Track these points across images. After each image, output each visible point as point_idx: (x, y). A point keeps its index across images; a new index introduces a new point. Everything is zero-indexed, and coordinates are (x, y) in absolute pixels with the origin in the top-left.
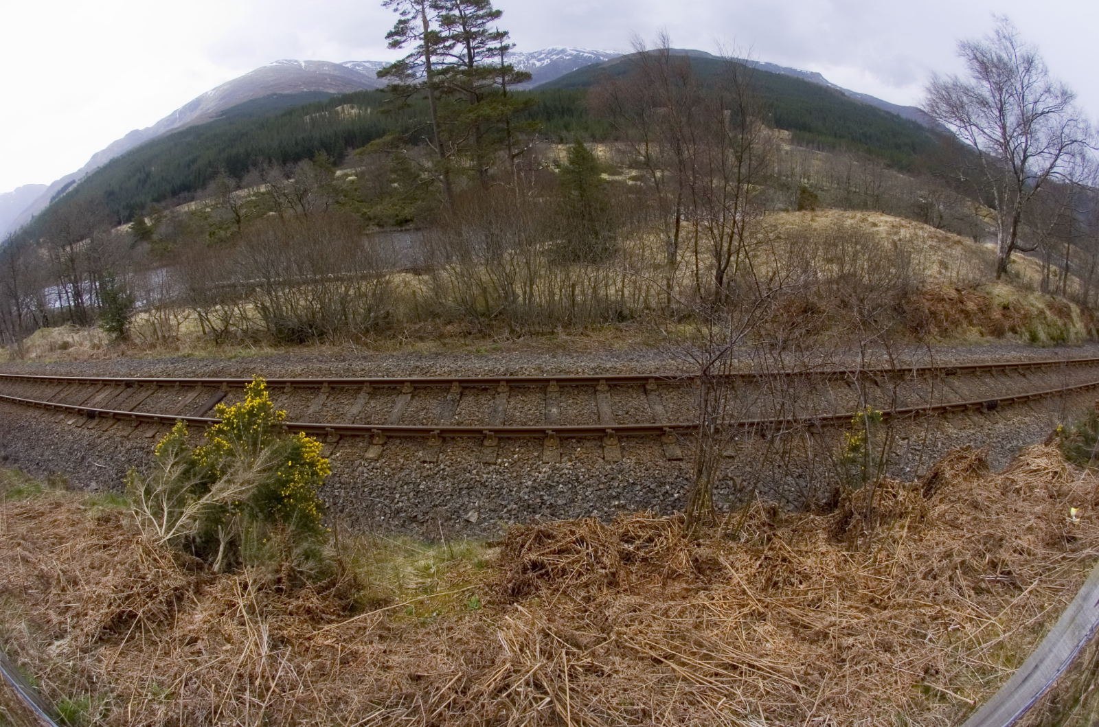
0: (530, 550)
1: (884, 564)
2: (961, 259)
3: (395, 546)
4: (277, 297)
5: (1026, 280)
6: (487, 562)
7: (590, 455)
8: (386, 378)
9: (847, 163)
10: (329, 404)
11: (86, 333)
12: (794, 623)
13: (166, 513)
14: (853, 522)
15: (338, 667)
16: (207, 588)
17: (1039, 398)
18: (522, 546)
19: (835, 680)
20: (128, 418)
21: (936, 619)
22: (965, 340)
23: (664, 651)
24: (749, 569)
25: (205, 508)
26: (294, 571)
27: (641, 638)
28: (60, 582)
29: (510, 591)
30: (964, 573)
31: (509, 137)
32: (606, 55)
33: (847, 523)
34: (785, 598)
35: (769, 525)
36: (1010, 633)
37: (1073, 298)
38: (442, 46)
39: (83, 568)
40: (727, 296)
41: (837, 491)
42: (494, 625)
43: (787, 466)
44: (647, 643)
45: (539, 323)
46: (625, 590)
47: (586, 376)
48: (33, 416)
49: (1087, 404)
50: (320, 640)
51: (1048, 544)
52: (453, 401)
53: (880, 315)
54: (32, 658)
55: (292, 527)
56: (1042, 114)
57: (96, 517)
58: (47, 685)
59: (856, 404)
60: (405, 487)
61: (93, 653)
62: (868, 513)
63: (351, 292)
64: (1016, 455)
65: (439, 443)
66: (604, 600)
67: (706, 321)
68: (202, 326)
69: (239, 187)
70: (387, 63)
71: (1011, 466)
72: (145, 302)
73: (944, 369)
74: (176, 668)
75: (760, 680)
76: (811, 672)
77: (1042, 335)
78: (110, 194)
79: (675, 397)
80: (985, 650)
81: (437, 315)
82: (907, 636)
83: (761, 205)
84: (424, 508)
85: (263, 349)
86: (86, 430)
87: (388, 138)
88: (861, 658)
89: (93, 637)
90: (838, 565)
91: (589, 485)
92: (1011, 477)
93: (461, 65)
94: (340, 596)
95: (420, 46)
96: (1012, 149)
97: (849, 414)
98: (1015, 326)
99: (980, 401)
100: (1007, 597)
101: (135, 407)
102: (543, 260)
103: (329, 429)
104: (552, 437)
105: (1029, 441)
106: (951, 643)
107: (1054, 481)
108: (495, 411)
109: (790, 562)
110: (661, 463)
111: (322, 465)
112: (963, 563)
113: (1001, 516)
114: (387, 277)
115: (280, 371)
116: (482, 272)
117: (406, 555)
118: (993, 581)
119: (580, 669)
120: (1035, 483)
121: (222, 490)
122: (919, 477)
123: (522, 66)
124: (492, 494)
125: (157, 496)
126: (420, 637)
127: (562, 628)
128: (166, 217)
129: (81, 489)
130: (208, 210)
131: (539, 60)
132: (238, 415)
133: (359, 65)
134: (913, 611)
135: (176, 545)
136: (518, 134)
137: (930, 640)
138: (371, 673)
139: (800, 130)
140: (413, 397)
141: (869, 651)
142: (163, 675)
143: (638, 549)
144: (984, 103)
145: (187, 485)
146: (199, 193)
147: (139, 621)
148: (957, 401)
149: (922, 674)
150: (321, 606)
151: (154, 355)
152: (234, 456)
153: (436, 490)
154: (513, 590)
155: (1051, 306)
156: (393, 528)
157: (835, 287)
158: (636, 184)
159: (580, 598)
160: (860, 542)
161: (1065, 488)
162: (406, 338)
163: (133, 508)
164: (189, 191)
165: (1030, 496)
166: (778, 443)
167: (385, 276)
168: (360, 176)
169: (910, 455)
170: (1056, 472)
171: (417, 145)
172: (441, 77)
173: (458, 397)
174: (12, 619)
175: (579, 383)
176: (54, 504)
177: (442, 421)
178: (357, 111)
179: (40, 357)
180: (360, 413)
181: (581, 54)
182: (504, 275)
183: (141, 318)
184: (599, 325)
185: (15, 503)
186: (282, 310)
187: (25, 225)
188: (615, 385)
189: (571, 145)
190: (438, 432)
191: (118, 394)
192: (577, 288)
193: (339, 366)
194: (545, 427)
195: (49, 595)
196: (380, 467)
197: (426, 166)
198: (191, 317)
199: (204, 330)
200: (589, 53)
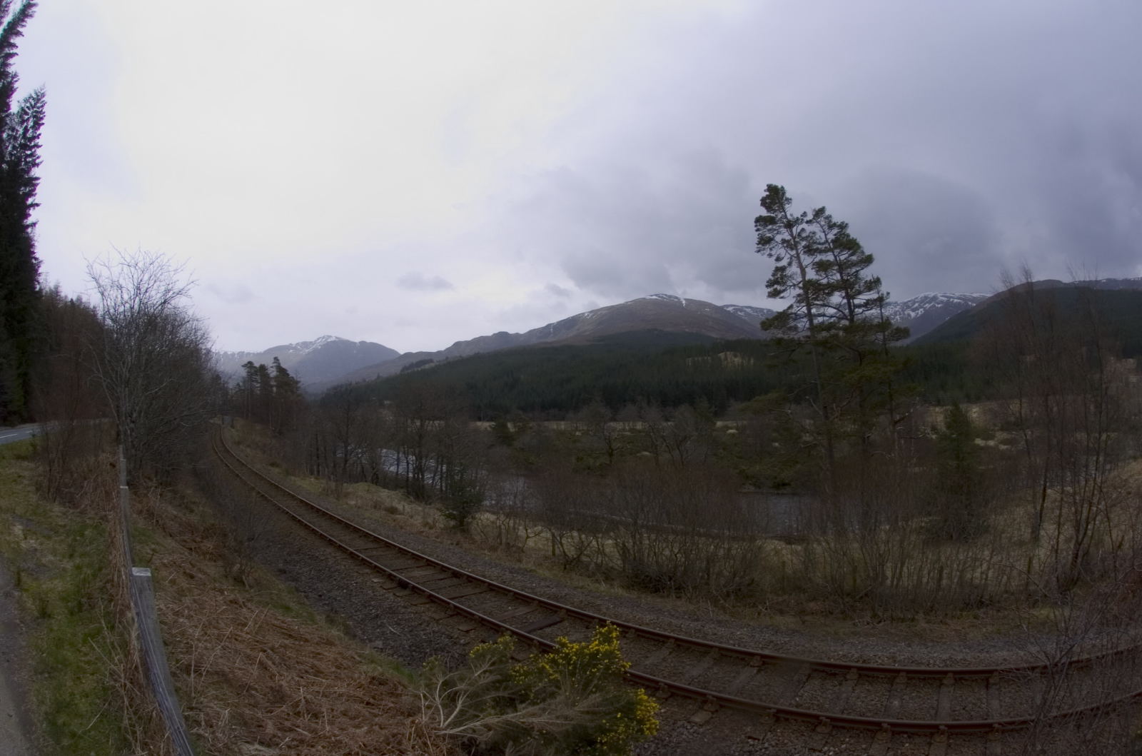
4: (641, 541)
8: (737, 648)
10: (670, 660)
11: (420, 509)
13: (457, 710)
20: (444, 605)
25: (503, 723)
28: (298, 707)
31: (892, 400)
32: (973, 299)
39: (332, 710)
45: (901, 608)
47: (936, 668)
48: (333, 554)
52: (799, 682)
57: (369, 674)
63: (720, 552)
65: (771, 722)
68: (553, 546)
69: (613, 419)
70: (769, 310)
72: (494, 503)
78: (472, 387)
81: (803, 590)
83: (1115, 456)
85: (614, 589)
86: (391, 594)
87: (773, 395)
93: (842, 319)
95: (800, 296)
101: (457, 598)
102: (918, 539)
103: (663, 685)
104: (886, 730)
108: (838, 698)
111: (651, 724)
114: (760, 542)
115: (627, 615)
116: (856, 550)
121: (533, 715)
123: (898, 317)
125: (455, 692)
128: (531, 428)
129: (363, 641)
130: (577, 433)
131: (913, 310)
132: (580, 653)
133: (741, 312)
136: (899, 397)
140: (759, 671)
145: (494, 694)
146: (571, 414)
151: (493, 557)
152: (560, 689)
158: (1007, 449)
162: (766, 609)
163: (422, 691)
164: (560, 410)
167: (757, 541)
168: (742, 430)
171: (801, 405)
172: (824, 334)
173: (804, 679)
174: (214, 699)
175: (926, 676)
176: (324, 639)
177: (782, 700)
178: (740, 361)
179: (359, 508)
180: (699, 676)
181: (951, 300)
182: (877, 555)
183: (487, 517)
184: (959, 613)
185: (277, 615)
186: (643, 555)
187: (367, 380)
188: (961, 679)
189: (948, 407)
190: (775, 711)
191: (442, 579)
192: (945, 571)
193: (691, 625)
194: (882, 720)
195: (276, 709)
196: (703, 733)
197: (807, 427)
198: (542, 535)
199: (554, 552)
200: (958, 298)
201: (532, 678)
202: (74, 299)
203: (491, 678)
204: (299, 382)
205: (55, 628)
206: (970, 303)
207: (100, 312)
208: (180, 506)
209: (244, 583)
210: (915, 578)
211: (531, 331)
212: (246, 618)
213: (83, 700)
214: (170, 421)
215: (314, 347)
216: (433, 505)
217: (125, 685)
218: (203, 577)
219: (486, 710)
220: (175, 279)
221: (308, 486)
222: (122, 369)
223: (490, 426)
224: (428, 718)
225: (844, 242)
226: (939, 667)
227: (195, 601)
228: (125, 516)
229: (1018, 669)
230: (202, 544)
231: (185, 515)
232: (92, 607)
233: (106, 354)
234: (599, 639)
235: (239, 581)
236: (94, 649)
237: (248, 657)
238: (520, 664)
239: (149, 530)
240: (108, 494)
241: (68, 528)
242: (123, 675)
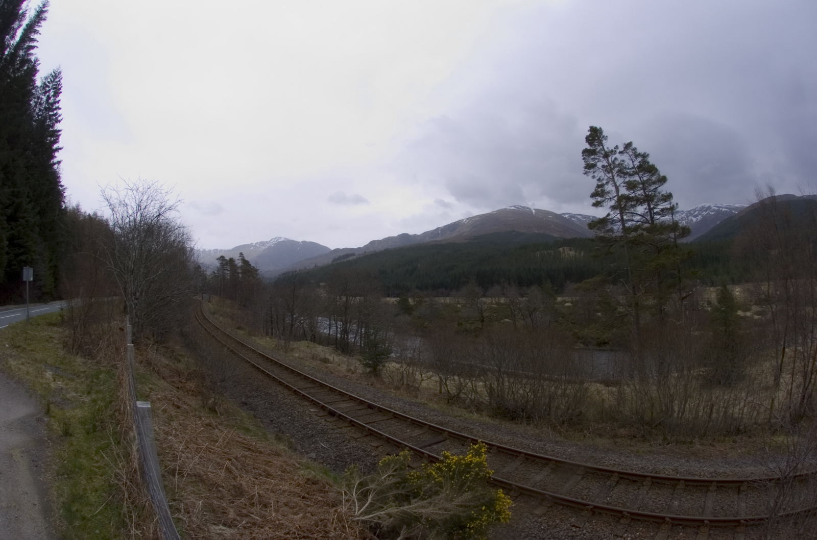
4: (503, 383)
8: (568, 461)
10: (520, 469)
11: (345, 359)
13: (368, 503)
20: (361, 428)
25: (401, 513)
28: (253, 499)
31: (680, 282)
32: (736, 209)
39: (278, 502)
40: (805, 411)
45: (684, 434)
47: (705, 478)
48: (282, 392)
52: (610, 486)
57: (306, 477)
63: (559, 392)
65: (589, 515)
68: (440, 387)
69: (484, 296)
70: (594, 217)
72: (399, 355)
78: (383, 273)
79: (756, 496)
81: (616, 420)
85: (483, 417)
86: (323, 420)
87: (597, 279)
93: (646, 223)
101: (371, 423)
102: (697, 384)
103: (514, 487)
104: (668, 523)
108: (636, 498)
111: (505, 515)
114: (586, 385)
115: (492, 436)
116: (654, 390)
121: (423, 507)
123: (684, 221)
128: (425, 302)
129: (302, 453)
130: (459, 306)
131: (695, 217)
132: (458, 464)
133: (574, 218)
136: (686, 280)
140: (583, 478)
145: (395, 492)
146: (454, 292)
151: (397, 394)
152: (442, 488)
158: (759, 318)
162: (590, 433)
163: (343, 489)
164: (446, 289)
167: (584, 383)
168: (575, 304)
171: (617, 286)
172: (633, 234)
173: (614, 484)
174: (192, 493)
175: (699, 484)
176: (273, 452)
177: (597, 499)
178: (574, 254)
179: (301, 359)
180: (541, 481)
181: (721, 209)
182: (669, 395)
183: (393, 366)
184: (723, 438)
185: (240, 434)
186: (504, 393)
187: (308, 268)
188: (721, 486)
189: (719, 287)
190: (592, 507)
191: (360, 410)
192: (715, 407)
193: (537, 444)
194: (665, 515)
195: (237, 501)
196: (541, 522)
197: (621, 302)
198: (432, 378)
199: (440, 390)
200: (725, 208)
201: (422, 480)
202: (91, 214)
203: (394, 480)
204: (259, 270)
205: (75, 443)
206: (733, 211)
207: (111, 224)
208: (170, 357)
209: (216, 411)
210: (694, 412)
212: (217, 436)
213: (93, 494)
214: (164, 298)
215: (269, 245)
216: (354, 357)
217: (126, 483)
218: (186, 407)
219: (389, 503)
220: (166, 198)
221: (264, 343)
222: (128, 263)
223: (396, 301)
224: (347, 508)
225: (646, 167)
226: (707, 477)
227: (180, 424)
228: (131, 365)
229: (761, 480)
230: (187, 384)
231: (174, 363)
232: (104, 429)
233: (116, 251)
234: (472, 453)
235: (213, 410)
236: (104, 458)
237: (218, 464)
238: (414, 471)
239: (148, 374)
240: (117, 349)
241: (87, 373)
242: (125, 477)
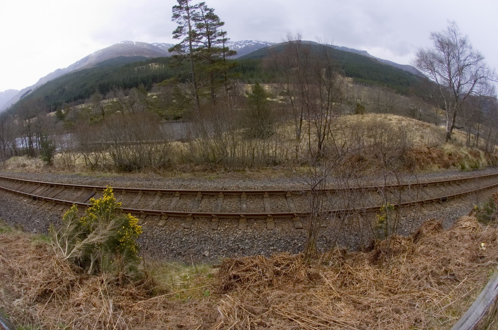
0: (232, 269)
1: (395, 274)
2: (430, 134)
3: (171, 266)
4: (120, 150)
5: (459, 141)
6: (213, 274)
7: (260, 226)
8: (168, 189)
9: (379, 92)
10: (142, 200)
11: (34, 161)
12: (354, 302)
13: (67, 246)
14: (381, 256)
15: (144, 320)
16: (85, 282)
17: (466, 195)
18: (229, 268)
19: (374, 327)
20: (51, 201)
21: (420, 297)
22: (431, 170)
23: (294, 315)
24: (333, 278)
25: (84, 245)
26: (125, 276)
27: (284, 310)
28: (19, 273)
29: (223, 288)
30: (432, 276)
31: (226, 80)
32: (271, 43)
33: (378, 256)
34: (350, 291)
35: (342, 258)
36: (455, 301)
37: (481, 148)
38: (197, 38)
39: (29, 268)
40: (323, 154)
41: (374, 241)
42: (216, 303)
43: (351, 231)
44: (286, 312)
45: (238, 166)
46: (276, 288)
47: (259, 190)
48: (9, 196)
49: (488, 195)
50: (136, 308)
51: (471, 260)
52: (198, 201)
53: (393, 161)
54: (6, 306)
55: (124, 256)
56: (467, 65)
57: (36, 245)
58: (12, 318)
59: (382, 202)
60: (176, 239)
61: (33, 306)
62: (388, 251)
63: (153, 149)
64: (456, 221)
65: (191, 219)
66: (267, 293)
67: (313, 166)
68: (86, 160)
69: (104, 99)
70: (172, 44)
71: (453, 226)
72: (60, 148)
73: (422, 184)
74: (70, 317)
75: (339, 328)
76: (362, 324)
77: (467, 166)
78: (47, 97)
79: (299, 200)
80: (443, 310)
81: (192, 161)
82: (406, 306)
83: (339, 112)
84: (184, 249)
85: (113, 174)
86: (32, 205)
87: (172, 79)
88: (385, 317)
89: (33, 299)
90: (374, 275)
91: (260, 240)
92: (453, 231)
93: (205, 47)
94: (146, 288)
95: (187, 38)
96: (453, 82)
97: (379, 206)
98: (454, 163)
99: (438, 198)
100: (453, 285)
101: (55, 196)
102: (240, 137)
103: (142, 212)
104: (243, 218)
105: (461, 214)
106: (427, 307)
107: (473, 232)
108: (217, 206)
109: (352, 274)
110: (293, 230)
111: (138, 229)
112: (432, 272)
113: (449, 249)
114: (170, 143)
115: (120, 184)
116: (212, 142)
117: (176, 270)
118: (446, 279)
119: (256, 324)
120: (465, 233)
121: (92, 238)
122: (411, 234)
123: (232, 48)
124: (215, 243)
125: (63, 238)
126: (182, 308)
127: (247, 305)
128: (71, 110)
129: (29, 231)
130: (90, 108)
131: (240, 45)
132: (100, 204)
133: (160, 45)
134: (409, 294)
135: (71, 261)
136: (230, 79)
137: (417, 307)
138: (160, 323)
139: (357, 77)
140: (180, 199)
141: (389, 313)
142: (65, 319)
143: (282, 269)
144: (441, 61)
145: (77, 234)
146: (86, 100)
147: (54, 294)
148: (428, 198)
149: (414, 322)
150: (137, 292)
151: (64, 173)
152: (99, 223)
153: (190, 241)
154: (225, 287)
155: (471, 153)
156: (170, 258)
157: (372, 149)
158: (283, 103)
159: (255, 291)
160: (385, 264)
161: (479, 234)
162: (177, 171)
163: (52, 243)
164: (82, 99)
165: (462, 239)
166: (346, 221)
167: (168, 142)
168: (159, 96)
169: (407, 224)
170: (474, 228)
171: (185, 83)
172: (196, 52)
173: (200, 199)
175: (256, 194)
176: (16, 237)
177: (193, 209)
178: (158, 66)
179: (13, 169)
180: (156, 205)
181: (259, 42)
182: (222, 144)
183: (58, 156)
184: (265, 167)
186: (122, 156)
187: (8, 108)
188: (272, 195)
189: (254, 85)
190: (191, 214)
191: (47, 190)
192: (255, 150)
193: (147, 183)
194: (240, 213)
195: (14, 278)
196: (165, 230)
197: (188, 93)
198: (81, 157)
199: (86, 164)
200: (263, 42)
201: (88, 222)
206: (268, 44)
210: (241, 153)
211: (70, 67)
216: (38, 157)
223: (55, 114)
224: (58, 254)
225: (211, 16)
234: (106, 195)
238: (83, 217)
